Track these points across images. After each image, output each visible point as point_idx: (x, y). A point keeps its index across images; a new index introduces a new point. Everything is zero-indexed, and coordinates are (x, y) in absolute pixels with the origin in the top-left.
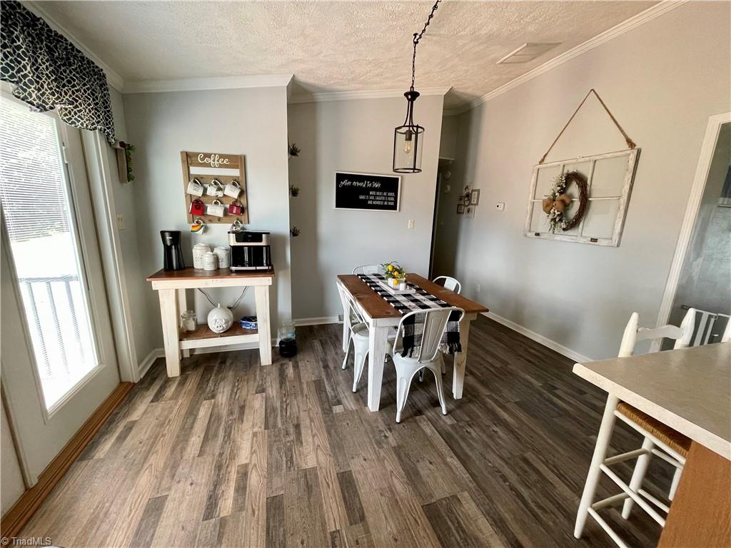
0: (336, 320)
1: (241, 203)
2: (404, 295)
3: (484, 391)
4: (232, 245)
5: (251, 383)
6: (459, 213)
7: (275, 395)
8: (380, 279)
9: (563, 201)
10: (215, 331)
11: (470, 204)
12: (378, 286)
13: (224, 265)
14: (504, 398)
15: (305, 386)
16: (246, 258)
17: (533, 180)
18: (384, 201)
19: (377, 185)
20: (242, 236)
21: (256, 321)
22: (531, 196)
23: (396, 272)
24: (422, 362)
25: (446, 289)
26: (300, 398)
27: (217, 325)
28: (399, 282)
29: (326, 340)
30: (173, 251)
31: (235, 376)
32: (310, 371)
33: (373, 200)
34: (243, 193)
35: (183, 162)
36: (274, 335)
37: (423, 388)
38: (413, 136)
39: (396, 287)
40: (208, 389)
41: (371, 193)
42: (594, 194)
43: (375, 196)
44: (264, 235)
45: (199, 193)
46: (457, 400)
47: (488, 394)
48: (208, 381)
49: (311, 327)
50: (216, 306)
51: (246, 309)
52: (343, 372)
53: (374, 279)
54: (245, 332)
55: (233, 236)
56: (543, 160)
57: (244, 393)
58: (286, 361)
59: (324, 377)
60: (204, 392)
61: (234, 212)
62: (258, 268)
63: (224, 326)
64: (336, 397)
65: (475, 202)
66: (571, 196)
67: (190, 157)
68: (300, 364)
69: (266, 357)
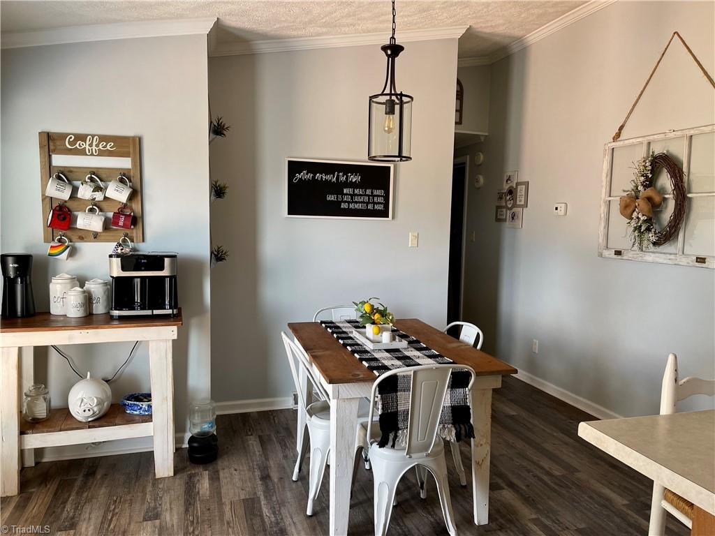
0: (288, 404)
1: (132, 210)
2: (388, 351)
3: (527, 513)
4: (115, 275)
5: (137, 506)
6: (499, 220)
7: (175, 521)
8: (356, 327)
9: (649, 199)
10: (79, 418)
11: (515, 205)
12: (351, 338)
13: (99, 308)
14: (559, 523)
15: (227, 509)
16: (138, 298)
17: (606, 166)
18: (368, 203)
19: (354, 178)
20: (131, 261)
21: (150, 400)
22: (604, 191)
23: (378, 315)
24: (413, 455)
25: (462, 342)
26: (217, 527)
27: (83, 408)
28: (381, 331)
29: (269, 436)
30: (19, 287)
31: (110, 495)
32: (239, 484)
33: (349, 202)
34: (136, 194)
35: (41, 147)
36: (179, 427)
37: (425, 508)
38: (397, 107)
39: (377, 338)
40: (64, 515)
41: (345, 191)
42: (694, 187)
43: (352, 196)
44: (167, 261)
45: (65, 195)
46: (479, 526)
47: (534, 516)
48: (65, 502)
49: (245, 417)
50: (82, 377)
51: (134, 381)
52: (294, 485)
53: (347, 328)
54: (130, 420)
55: (117, 262)
56: (618, 135)
57: (123, 521)
58: (199, 470)
59: (261, 494)
60: (58, 518)
61: (121, 223)
62: (156, 312)
63: (95, 409)
64: (278, 523)
65: (522, 203)
66: (662, 191)
67: (54, 140)
68: (221, 474)
69: (164, 465)
